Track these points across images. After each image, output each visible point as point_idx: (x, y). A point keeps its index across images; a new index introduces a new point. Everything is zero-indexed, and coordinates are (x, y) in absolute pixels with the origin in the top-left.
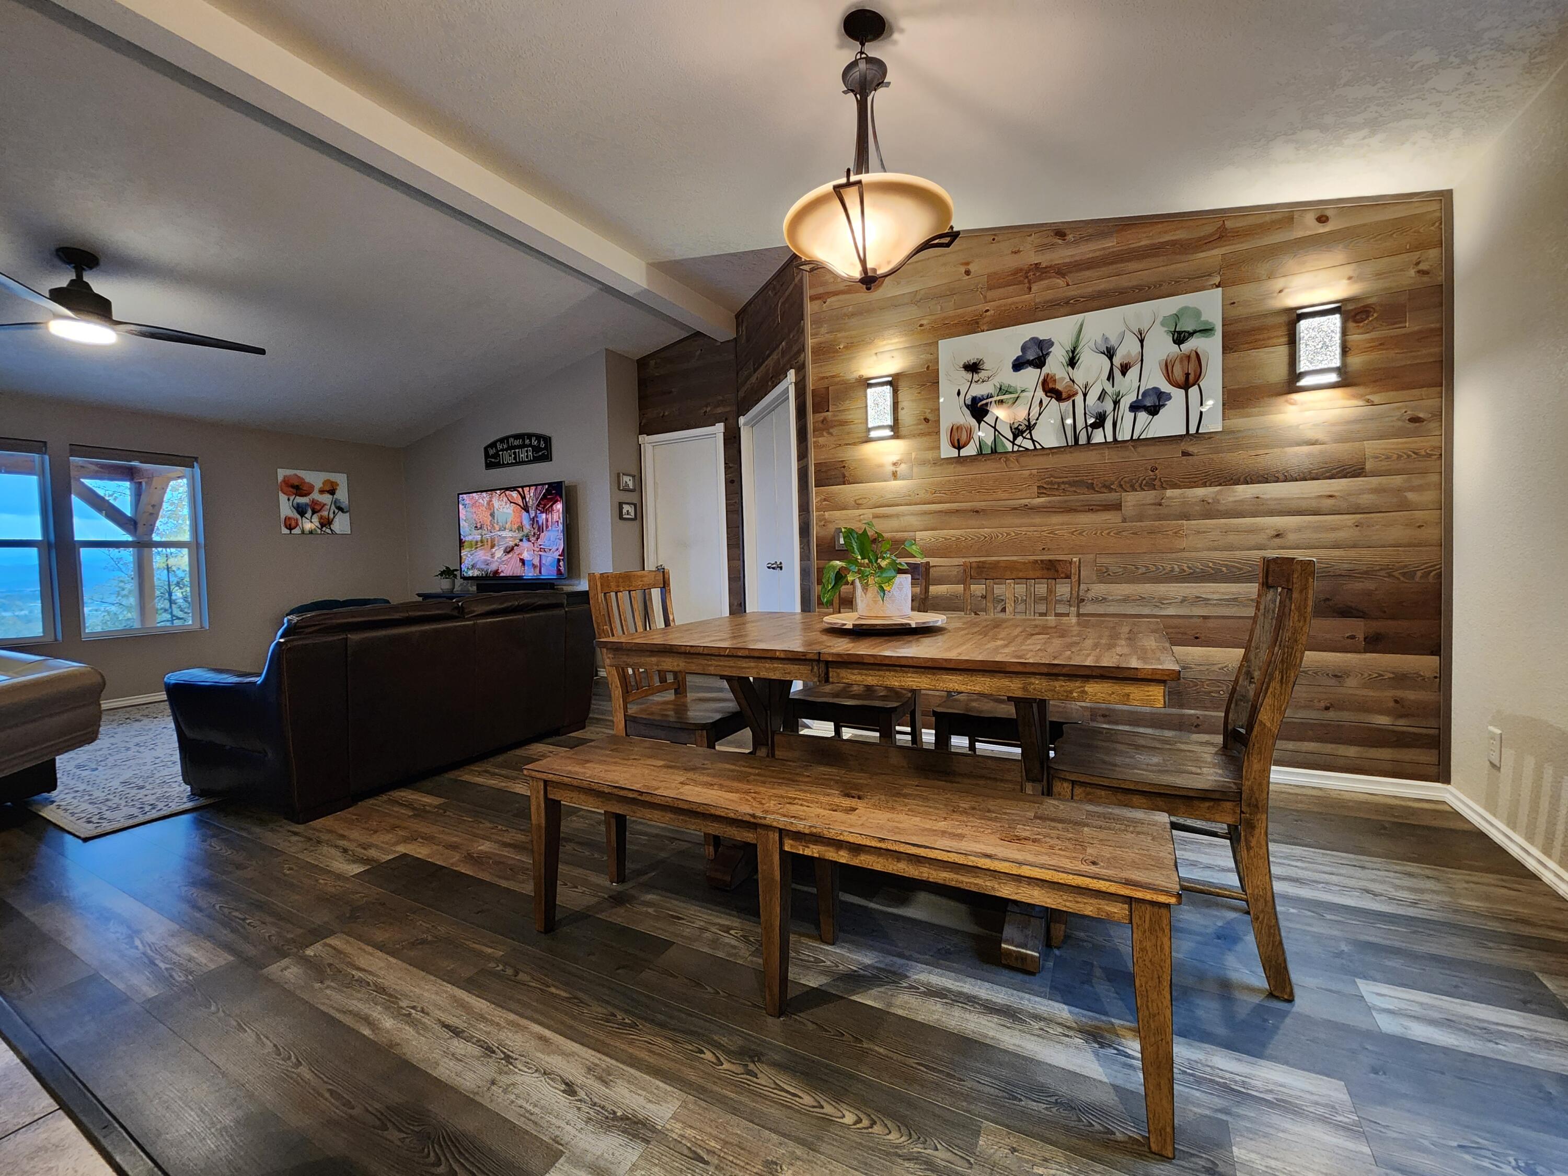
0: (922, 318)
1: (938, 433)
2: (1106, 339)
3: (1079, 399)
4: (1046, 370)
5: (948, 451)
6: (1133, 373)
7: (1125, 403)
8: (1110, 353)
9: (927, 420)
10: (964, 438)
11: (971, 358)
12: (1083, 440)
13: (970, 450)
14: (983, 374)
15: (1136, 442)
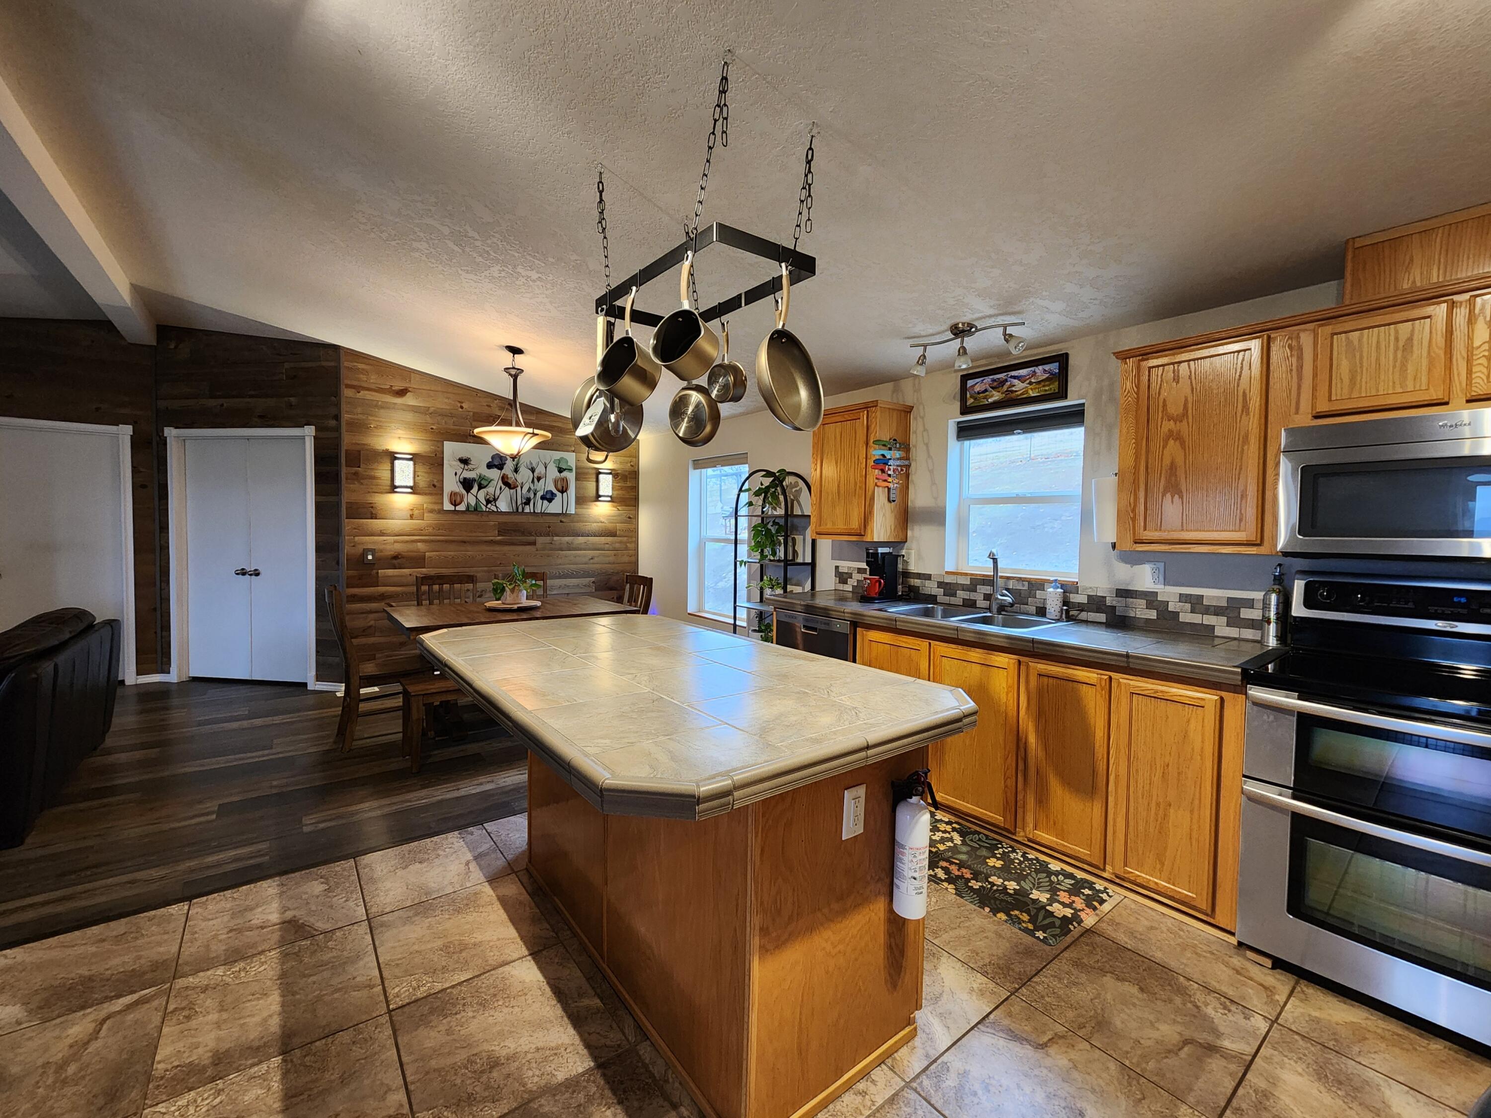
0: (433, 424)
1: (442, 494)
2: (531, 463)
3: (519, 489)
4: (503, 471)
5: (448, 506)
6: (542, 481)
7: (539, 494)
8: (533, 470)
9: (434, 486)
10: (458, 500)
11: (464, 455)
12: (520, 510)
13: (462, 507)
14: (470, 466)
15: (543, 514)
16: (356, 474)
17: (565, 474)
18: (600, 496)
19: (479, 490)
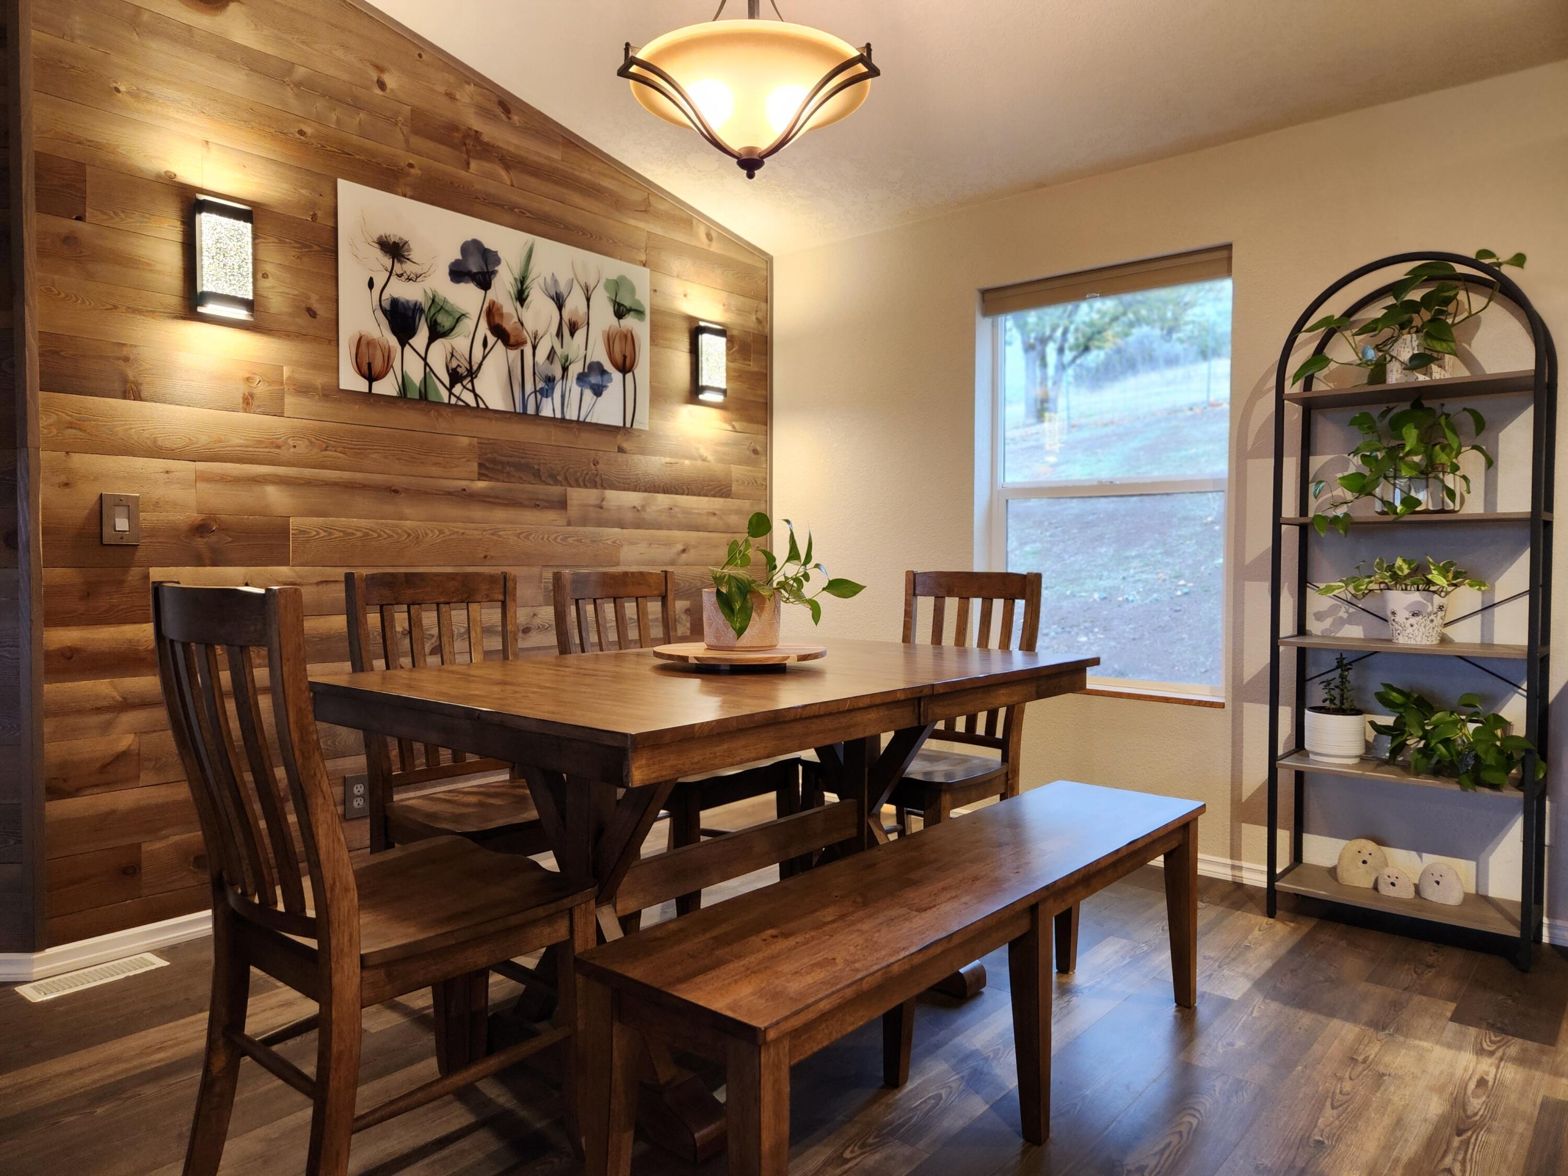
0: (304, 119)
1: (335, 341)
2: (556, 282)
3: (528, 349)
4: (491, 294)
5: (350, 380)
6: (580, 334)
7: (576, 369)
8: (559, 301)
9: (312, 313)
10: (378, 365)
11: (395, 232)
12: (531, 410)
13: (387, 387)
14: (408, 267)
15: (582, 425)
16: (70, 240)
17: (629, 322)
18: (703, 389)
19: (432, 339)
